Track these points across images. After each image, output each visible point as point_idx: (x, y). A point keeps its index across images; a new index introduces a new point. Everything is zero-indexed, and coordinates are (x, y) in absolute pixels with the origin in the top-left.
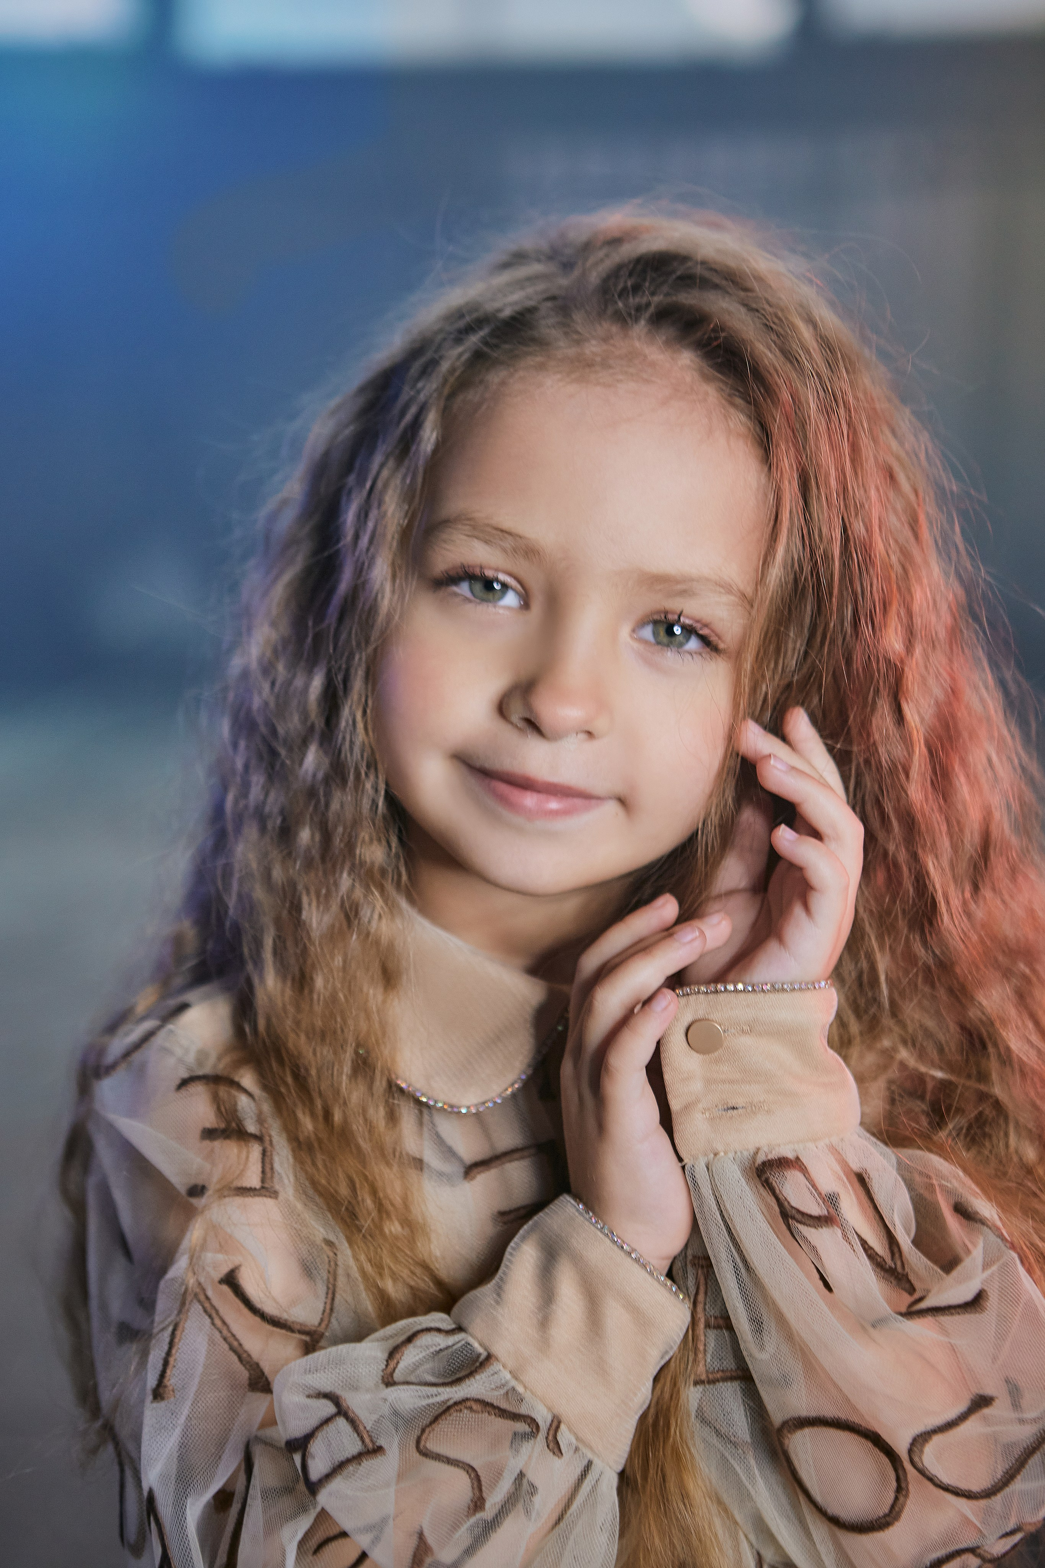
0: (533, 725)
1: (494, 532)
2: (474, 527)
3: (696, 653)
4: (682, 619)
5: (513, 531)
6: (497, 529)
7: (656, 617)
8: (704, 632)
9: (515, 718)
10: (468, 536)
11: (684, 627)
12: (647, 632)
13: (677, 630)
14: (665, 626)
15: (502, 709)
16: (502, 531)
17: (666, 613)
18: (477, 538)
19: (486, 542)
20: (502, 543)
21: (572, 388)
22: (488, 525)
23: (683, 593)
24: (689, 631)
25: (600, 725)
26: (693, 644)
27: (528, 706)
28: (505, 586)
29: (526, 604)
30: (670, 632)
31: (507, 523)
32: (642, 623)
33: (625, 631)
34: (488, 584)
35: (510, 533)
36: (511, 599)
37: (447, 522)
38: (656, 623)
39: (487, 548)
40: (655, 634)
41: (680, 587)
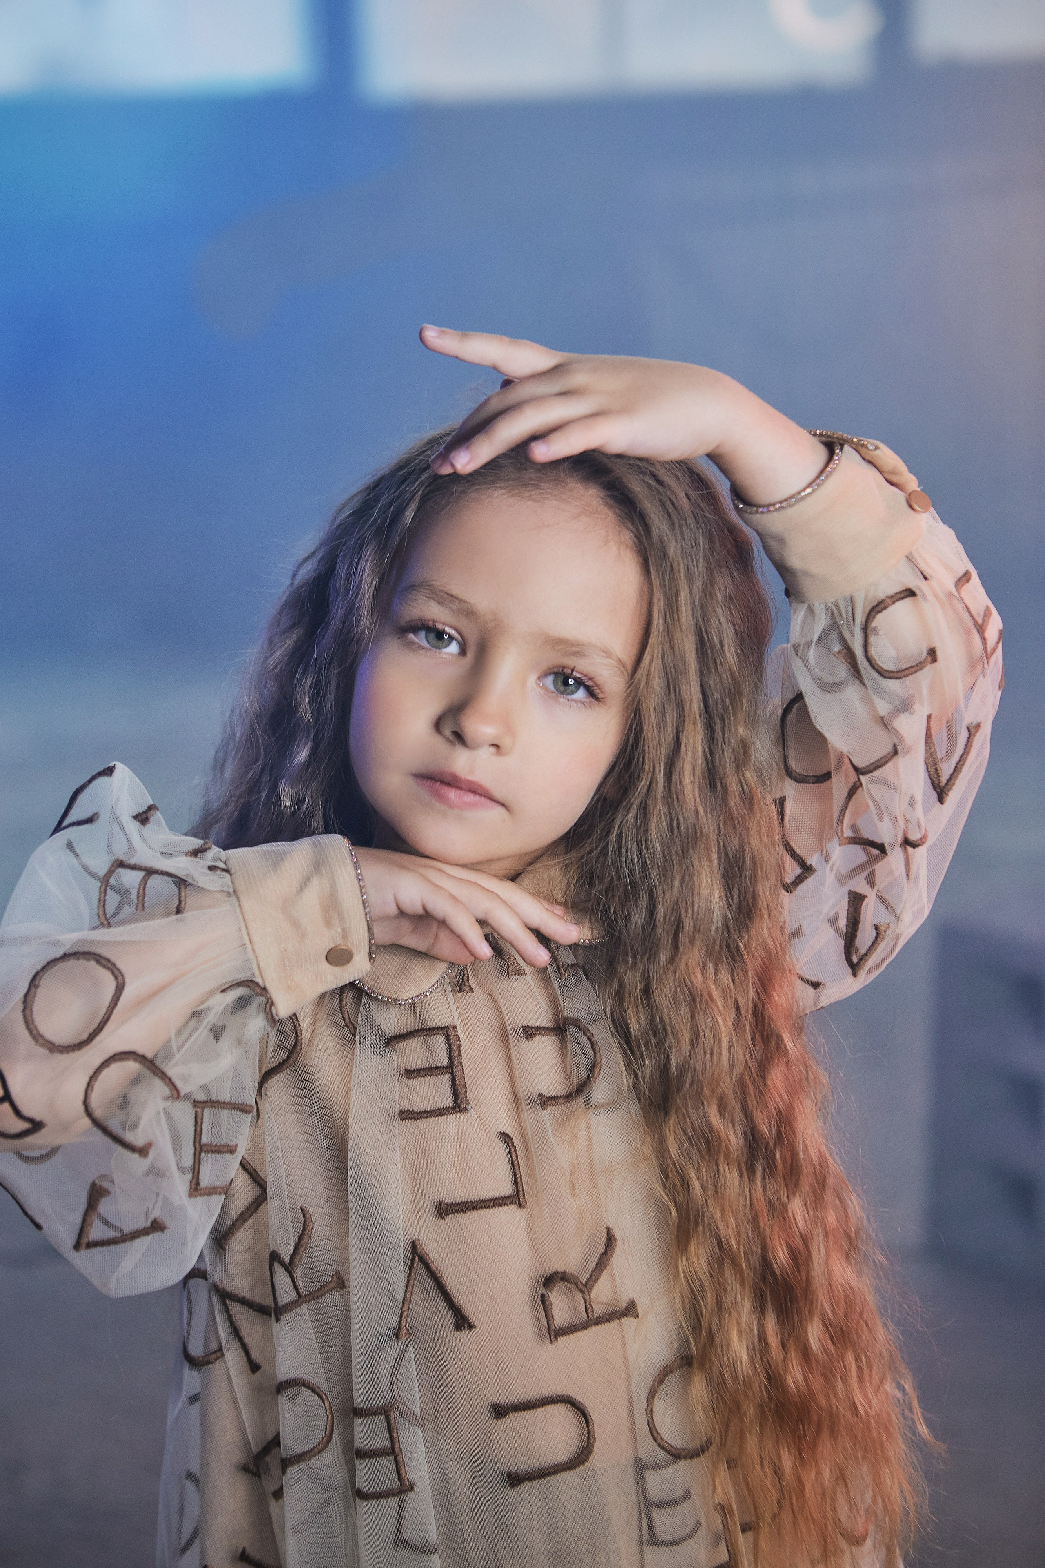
0: (459, 738)
1: (446, 596)
2: (432, 592)
3: (580, 702)
4: (574, 673)
5: (460, 597)
6: (448, 594)
7: (555, 670)
8: (589, 683)
9: (448, 733)
10: (427, 597)
11: (575, 679)
12: (549, 681)
13: (571, 682)
14: (563, 678)
15: (438, 725)
16: (452, 596)
17: (563, 667)
18: (434, 599)
19: (440, 603)
20: (450, 604)
21: (511, 501)
22: (442, 591)
23: (577, 654)
24: (579, 683)
25: (505, 742)
26: (581, 694)
27: (457, 722)
28: (451, 638)
29: (463, 652)
30: (566, 683)
31: (456, 590)
32: (545, 674)
33: (532, 678)
34: (439, 635)
35: (457, 598)
36: (453, 648)
37: (413, 587)
38: (556, 674)
39: (440, 607)
40: (555, 683)
41: (574, 649)
